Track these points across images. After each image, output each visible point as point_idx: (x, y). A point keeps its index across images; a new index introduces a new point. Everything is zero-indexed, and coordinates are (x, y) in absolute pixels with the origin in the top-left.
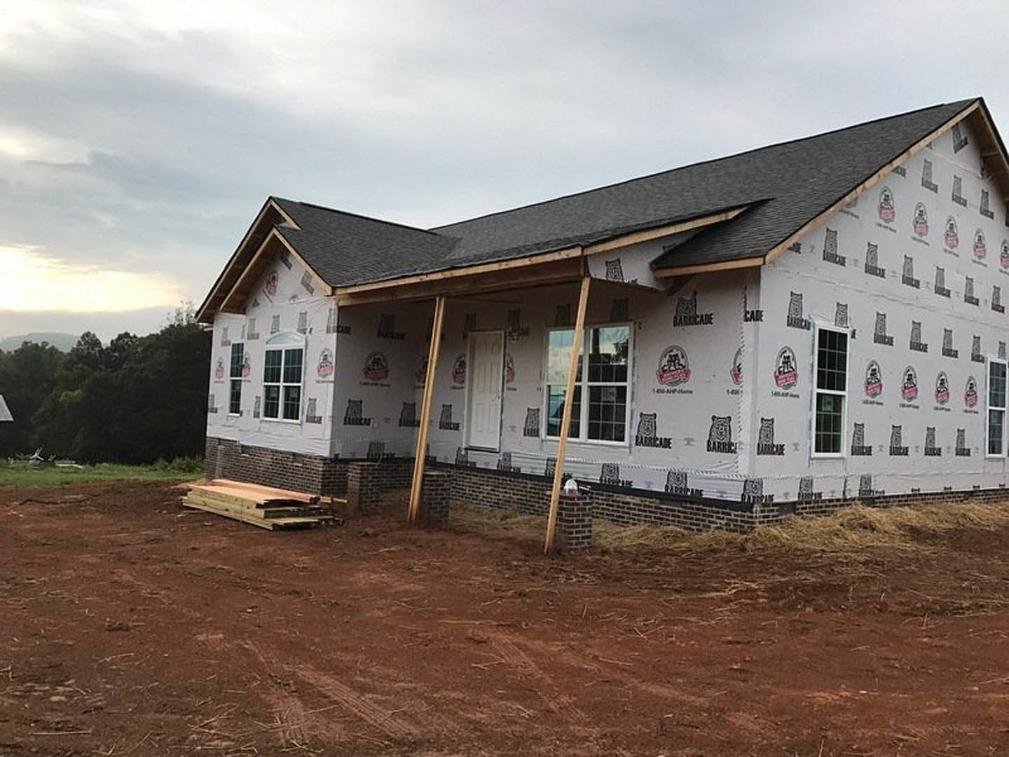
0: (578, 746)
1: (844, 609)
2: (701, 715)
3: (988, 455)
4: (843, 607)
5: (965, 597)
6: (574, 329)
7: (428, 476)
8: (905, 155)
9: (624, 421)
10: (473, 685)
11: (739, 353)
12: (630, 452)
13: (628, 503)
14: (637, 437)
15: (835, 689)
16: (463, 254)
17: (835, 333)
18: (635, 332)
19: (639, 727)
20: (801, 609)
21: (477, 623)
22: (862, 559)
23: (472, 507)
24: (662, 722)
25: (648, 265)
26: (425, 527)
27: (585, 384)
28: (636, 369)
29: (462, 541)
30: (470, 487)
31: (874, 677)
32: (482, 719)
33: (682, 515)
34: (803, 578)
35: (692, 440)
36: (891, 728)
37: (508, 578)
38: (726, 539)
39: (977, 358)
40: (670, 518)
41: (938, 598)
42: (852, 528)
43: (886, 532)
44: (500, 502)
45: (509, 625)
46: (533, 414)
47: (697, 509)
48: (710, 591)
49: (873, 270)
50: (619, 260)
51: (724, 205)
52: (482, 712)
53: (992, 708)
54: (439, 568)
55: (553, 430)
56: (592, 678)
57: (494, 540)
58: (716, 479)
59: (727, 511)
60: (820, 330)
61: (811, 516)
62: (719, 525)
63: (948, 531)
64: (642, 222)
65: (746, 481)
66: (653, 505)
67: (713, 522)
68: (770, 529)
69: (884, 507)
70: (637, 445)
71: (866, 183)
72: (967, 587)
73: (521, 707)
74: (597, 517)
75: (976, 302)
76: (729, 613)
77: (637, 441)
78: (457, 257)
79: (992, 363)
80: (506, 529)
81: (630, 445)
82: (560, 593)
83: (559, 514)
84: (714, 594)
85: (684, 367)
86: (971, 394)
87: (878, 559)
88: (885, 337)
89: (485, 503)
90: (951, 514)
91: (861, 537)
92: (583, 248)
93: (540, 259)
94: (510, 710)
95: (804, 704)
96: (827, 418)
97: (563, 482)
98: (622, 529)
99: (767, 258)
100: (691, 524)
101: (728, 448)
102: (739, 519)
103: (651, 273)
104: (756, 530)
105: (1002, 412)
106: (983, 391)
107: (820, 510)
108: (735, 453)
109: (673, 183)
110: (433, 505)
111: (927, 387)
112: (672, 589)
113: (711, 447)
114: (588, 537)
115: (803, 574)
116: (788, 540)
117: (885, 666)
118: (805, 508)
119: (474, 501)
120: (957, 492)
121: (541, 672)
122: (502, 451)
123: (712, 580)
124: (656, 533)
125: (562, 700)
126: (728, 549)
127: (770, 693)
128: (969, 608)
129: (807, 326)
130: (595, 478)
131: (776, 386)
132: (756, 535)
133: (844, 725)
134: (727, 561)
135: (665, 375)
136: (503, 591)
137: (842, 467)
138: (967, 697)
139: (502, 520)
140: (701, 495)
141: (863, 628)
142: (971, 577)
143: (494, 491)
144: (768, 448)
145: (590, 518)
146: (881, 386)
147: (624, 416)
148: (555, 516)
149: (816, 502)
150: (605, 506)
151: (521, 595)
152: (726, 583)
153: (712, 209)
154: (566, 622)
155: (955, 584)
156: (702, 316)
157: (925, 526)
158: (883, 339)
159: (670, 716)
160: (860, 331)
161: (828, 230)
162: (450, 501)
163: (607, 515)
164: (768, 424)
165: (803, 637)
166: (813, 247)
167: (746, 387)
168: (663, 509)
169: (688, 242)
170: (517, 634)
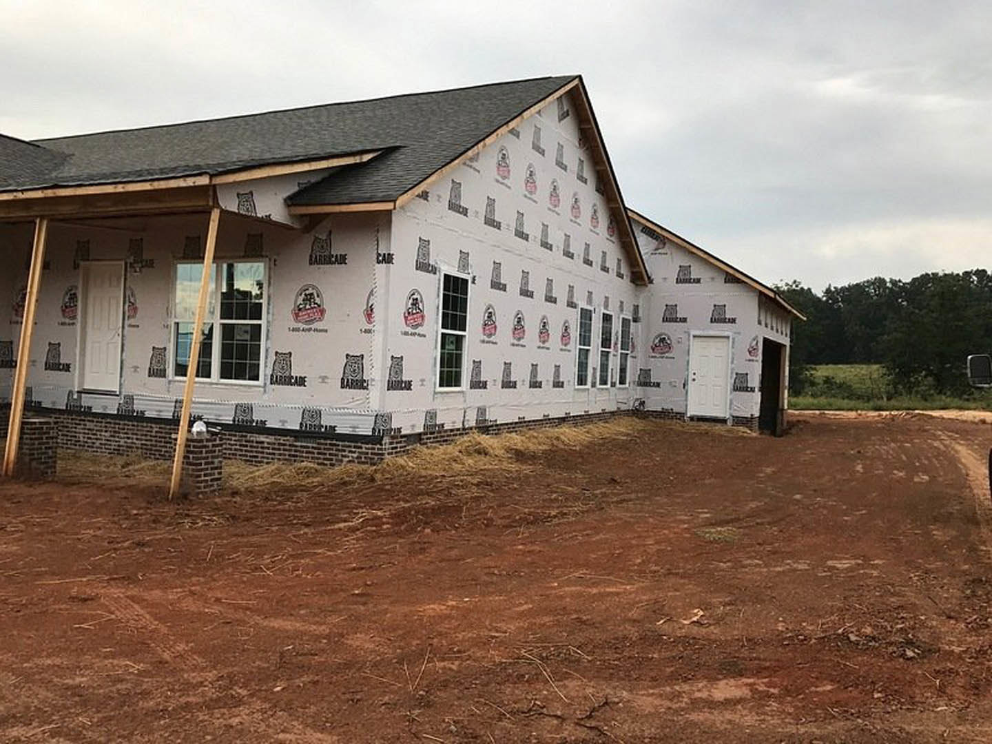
0: (191, 693)
1: (457, 528)
2: (320, 642)
3: (577, 387)
4: (457, 525)
5: (553, 507)
6: (203, 263)
7: (27, 423)
8: (518, 119)
9: (259, 360)
10: (73, 647)
11: (371, 293)
12: (265, 391)
13: (263, 442)
14: (272, 375)
15: (442, 600)
16: (74, 172)
17: (458, 278)
18: (270, 269)
19: (257, 663)
20: (420, 531)
21: (84, 579)
22: (475, 481)
23: (85, 455)
24: (282, 655)
25: (282, 201)
26: (25, 481)
27: (218, 322)
28: (271, 307)
29: (72, 493)
30: (84, 433)
31: (476, 585)
32: (81, 682)
33: (316, 451)
34: (424, 502)
35: (326, 377)
36: (487, 628)
37: (125, 528)
38: (357, 471)
39: (571, 304)
40: (304, 455)
41: (532, 510)
42: (469, 454)
43: (496, 456)
44: (121, 448)
45: (124, 577)
46: (159, 353)
47: (330, 444)
48: (338, 523)
49: (491, 222)
50: (251, 193)
51: (360, 148)
52: (83, 676)
53: (568, 600)
54: (40, 524)
55: (181, 370)
56: (212, 621)
57: (111, 490)
58: (350, 414)
59: (359, 444)
60: (445, 275)
61: (434, 445)
62: (350, 458)
63: (544, 452)
64: (279, 156)
65: (377, 415)
66: (288, 443)
67: (345, 456)
68: (397, 459)
69: (496, 434)
70: (271, 383)
71: (487, 140)
72: (555, 499)
73: (128, 663)
74: (230, 458)
75: (572, 256)
76: (355, 542)
77: (271, 379)
78: (65, 175)
79: (582, 309)
80: (126, 476)
81: (265, 384)
82: (184, 539)
83: (185, 457)
84: (342, 525)
85: (319, 306)
86: (565, 335)
87: (489, 480)
88: (500, 284)
89: (104, 450)
90: (548, 438)
91: (476, 462)
92: (212, 176)
93: (163, 185)
94: (117, 668)
95: (416, 617)
96: (450, 355)
97: (191, 424)
98: (256, 468)
99: (398, 202)
100: (324, 459)
101: (361, 384)
102: (370, 451)
103: (286, 210)
104: (386, 461)
105: (588, 350)
106: (575, 333)
107: (442, 439)
108: (367, 389)
109: (312, 120)
110: (36, 456)
111: (532, 327)
112: (302, 524)
113: (345, 384)
114: (220, 479)
115: (425, 499)
116: (413, 468)
117: (486, 574)
118: (430, 438)
119: (90, 449)
120: (553, 419)
121: (157, 623)
122: (123, 393)
123: (342, 512)
124: (289, 470)
125: (178, 648)
126: (358, 481)
127: (386, 611)
128: (555, 516)
129: (434, 271)
130: (228, 419)
131: (405, 326)
132: (385, 466)
133: (449, 631)
134: (357, 493)
135: (300, 314)
136: (118, 543)
137: (462, 399)
138: (548, 592)
139: (123, 467)
140: (335, 430)
141: (472, 543)
142: (559, 490)
143: (114, 437)
144: (398, 384)
145: (220, 459)
146: (495, 327)
147: (259, 354)
148: (181, 460)
149: (439, 432)
150: (238, 447)
151: (140, 544)
152: (355, 513)
153: (348, 150)
154: (188, 568)
155: (546, 496)
156: (337, 256)
157: (528, 448)
158: (498, 285)
159: (290, 647)
160: (480, 277)
161: (453, 180)
162: (59, 451)
163: (240, 455)
164: (397, 362)
165: (421, 557)
166: (439, 197)
167: (378, 326)
168: (296, 446)
169: (323, 180)
170: (131, 586)
